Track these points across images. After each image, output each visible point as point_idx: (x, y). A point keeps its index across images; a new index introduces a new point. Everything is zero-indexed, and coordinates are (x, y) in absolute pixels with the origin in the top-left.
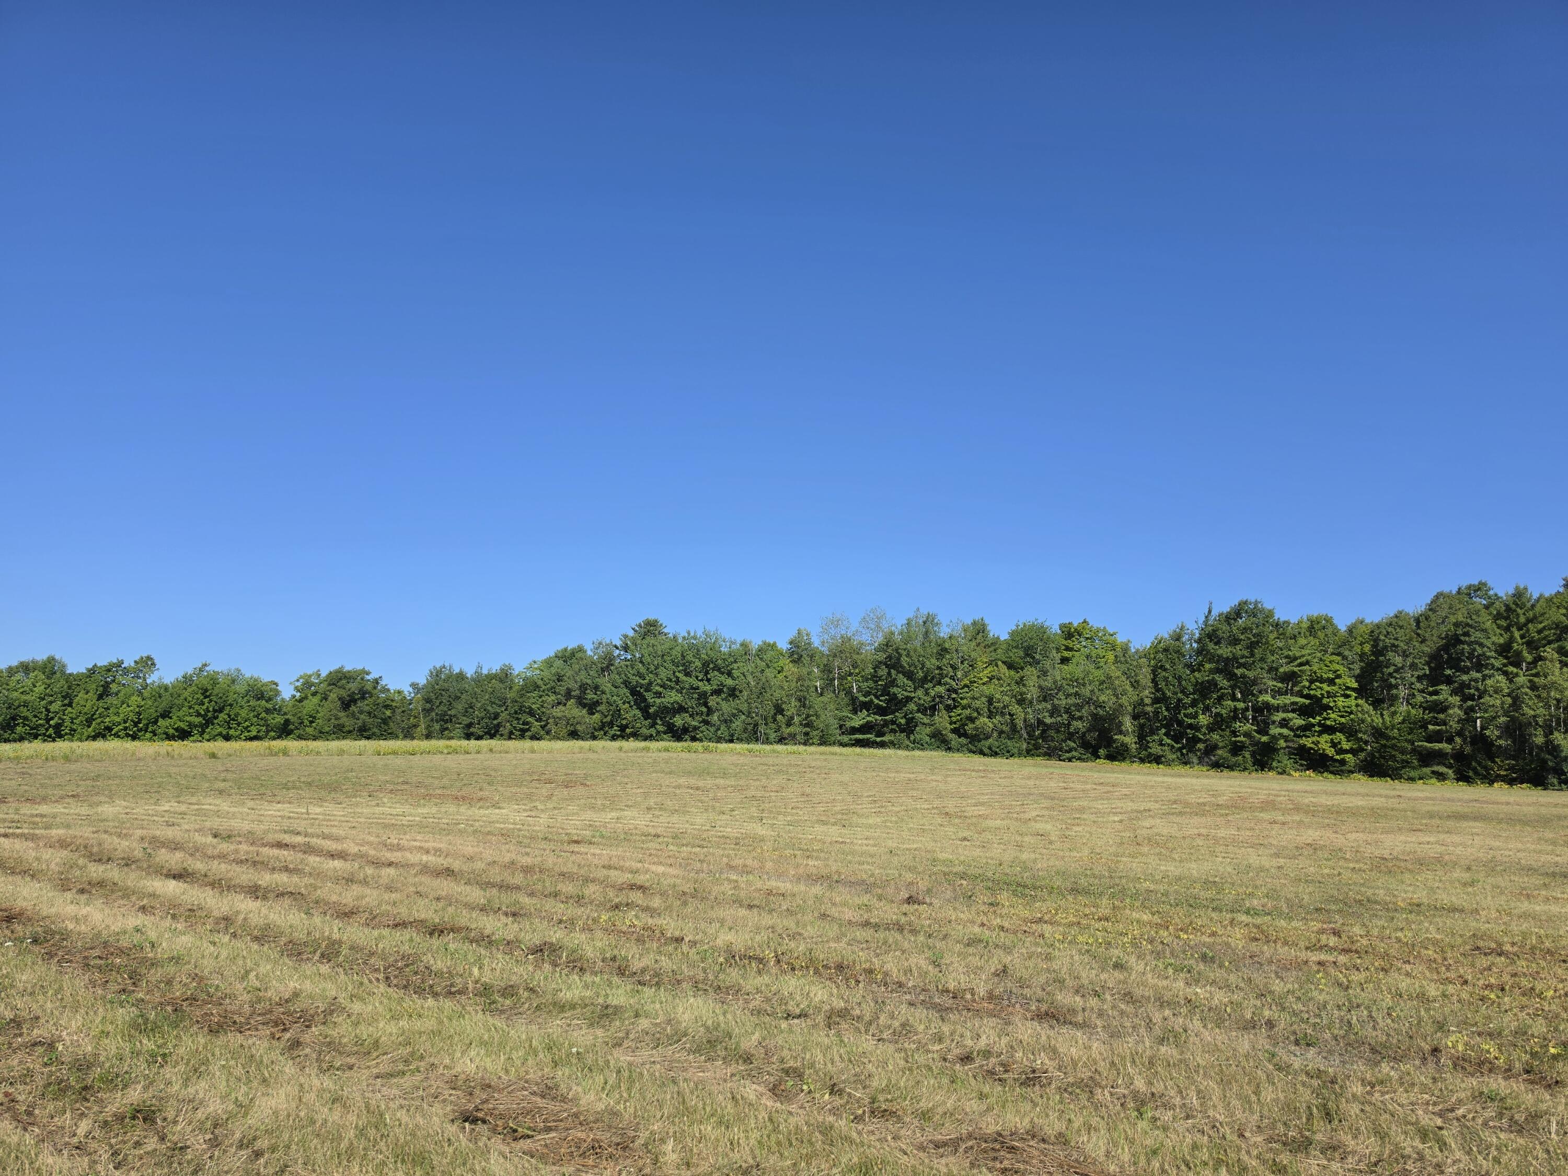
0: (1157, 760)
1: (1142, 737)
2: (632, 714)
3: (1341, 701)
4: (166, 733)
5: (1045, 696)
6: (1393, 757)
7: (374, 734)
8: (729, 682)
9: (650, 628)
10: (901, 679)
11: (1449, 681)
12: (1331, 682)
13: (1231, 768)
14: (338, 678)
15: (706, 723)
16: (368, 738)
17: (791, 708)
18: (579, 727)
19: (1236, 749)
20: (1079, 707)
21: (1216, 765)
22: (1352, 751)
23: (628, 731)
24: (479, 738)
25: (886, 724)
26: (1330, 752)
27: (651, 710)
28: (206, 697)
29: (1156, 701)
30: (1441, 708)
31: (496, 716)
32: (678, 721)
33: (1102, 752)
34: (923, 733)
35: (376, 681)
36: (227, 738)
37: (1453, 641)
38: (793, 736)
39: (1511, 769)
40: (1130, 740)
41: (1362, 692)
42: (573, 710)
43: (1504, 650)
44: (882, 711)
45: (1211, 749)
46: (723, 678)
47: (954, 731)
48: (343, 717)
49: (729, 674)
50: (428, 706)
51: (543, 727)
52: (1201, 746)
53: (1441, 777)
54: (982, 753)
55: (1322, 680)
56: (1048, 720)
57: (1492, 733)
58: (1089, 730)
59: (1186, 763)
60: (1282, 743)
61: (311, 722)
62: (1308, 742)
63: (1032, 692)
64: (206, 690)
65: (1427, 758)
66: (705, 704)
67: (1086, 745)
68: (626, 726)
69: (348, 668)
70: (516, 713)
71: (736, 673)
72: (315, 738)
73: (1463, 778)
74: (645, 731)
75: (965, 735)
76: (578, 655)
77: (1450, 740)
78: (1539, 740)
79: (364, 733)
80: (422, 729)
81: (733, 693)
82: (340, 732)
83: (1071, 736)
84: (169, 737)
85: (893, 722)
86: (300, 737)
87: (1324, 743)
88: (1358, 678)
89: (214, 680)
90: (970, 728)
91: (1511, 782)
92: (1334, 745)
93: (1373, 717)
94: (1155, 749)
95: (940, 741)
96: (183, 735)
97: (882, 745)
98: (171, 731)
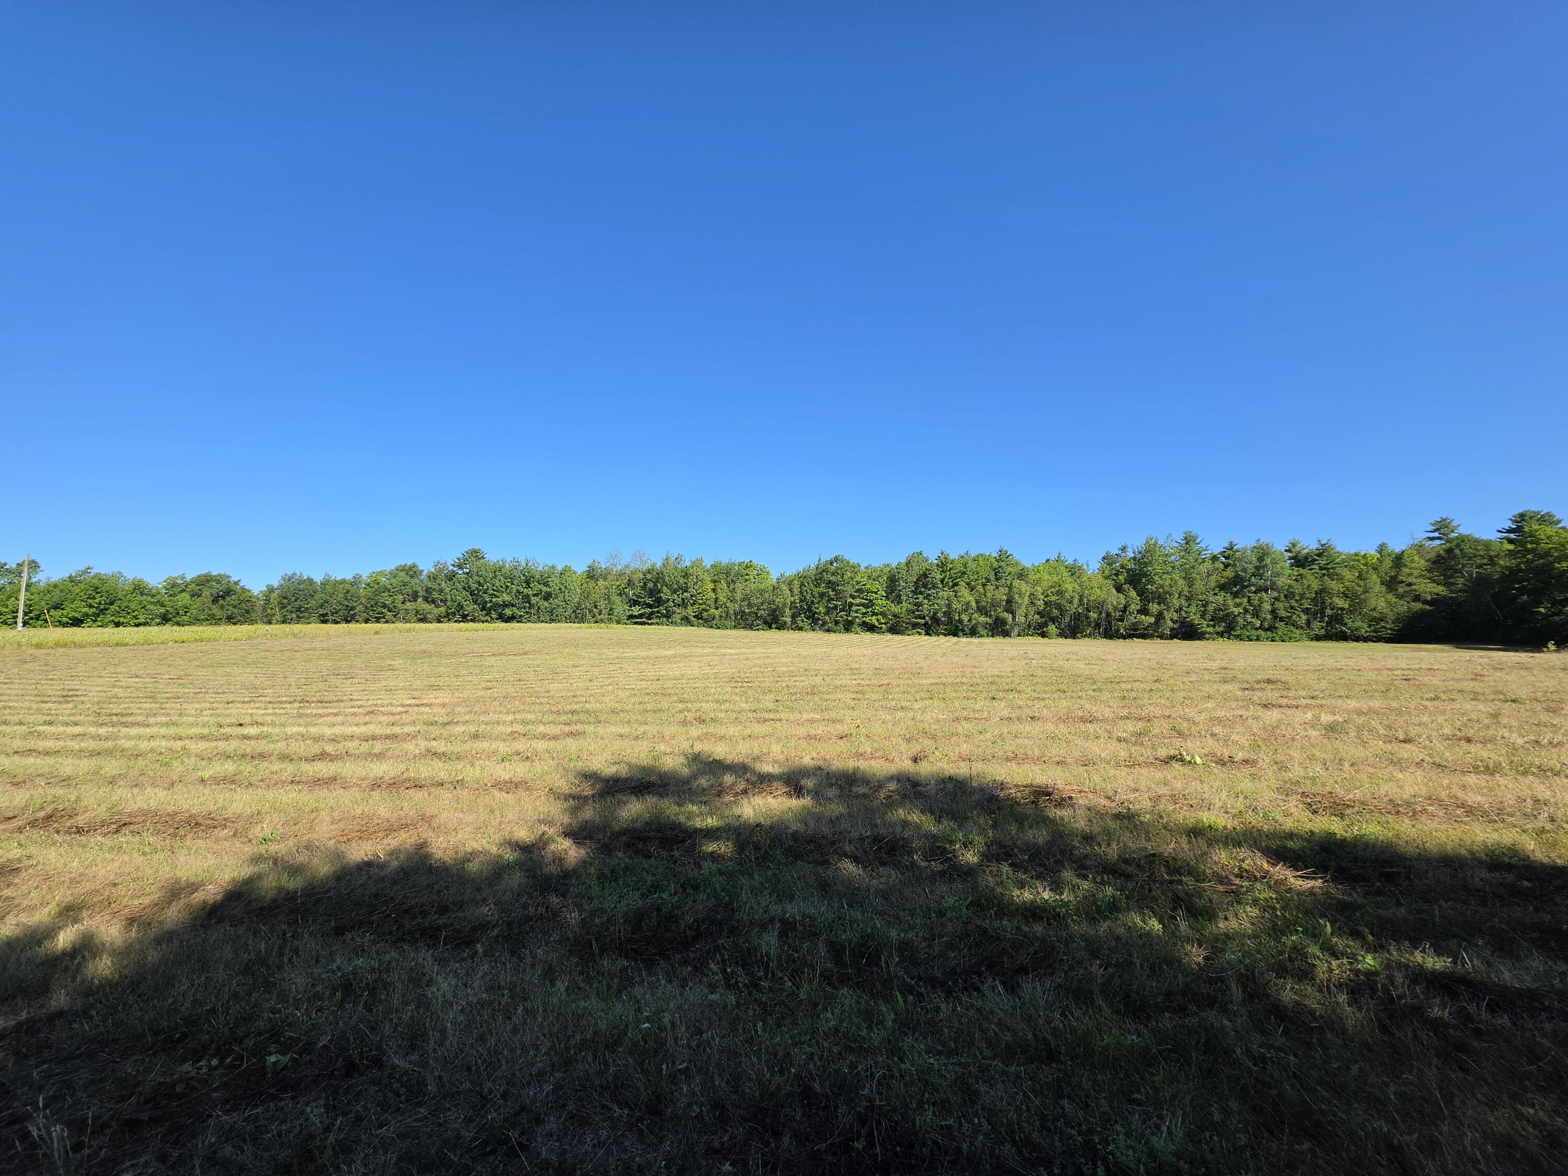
0: (801, 629)
1: (794, 617)
2: (470, 607)
3: (880, 602)
4: (60, 621)
5: (746, 598)
6: (902, 626)
7: (239, 621)
8: (545, 589)
9: (475, 554)
10: (665, 589)
11: (921, 593)
12: (876, 593)
13: (834, 632)
14: (204, 581)
15: (528, 613)
16: (235, 624)
17: (602, 604)
18: (429, 616)
19: (837, 623)
20: (762, 604)
21: (828, 631)
22: (885, 623)
23: (469, 618)
24: (336, 622)
25: (652, 613)
26: (877, 624)
27: (488, 605)
28: (98, 593)
29: (801, 601)
30: (920, 604)
31: (353, 608)
32: (508, 612)
33: (774, 626)
34: (677, 618)
35: (236, 583)
36: (118, 625)
37: (925, 575)
38: (602, 621)
39: (946, 629)
40: (788, 620)
41: (887, 598)
42: (421, 604)
43: (942, 581)
44: (650, 606)
45: (825, 623)
46: (541, 586)
47: (694, 617)
48: (215, 610)
49: (546, 584)
50: (285, 601)
51: (395, 616)
52: (820, 622)
53: (919, 634)
54: (711, 627)
55: (872, 592)
56: (747, 611)
57: (940, 615)
58: (769, 615)
59: (813, 630)
60: (857, 620)
61: (186, 612)
62: (867, 620)
63: (738, 596)
64: (97, 588)
65: (915, 626)
66: (529, 602)
67: (766, 623)
68: (468, 615)
69: (214, 573)
70: (372, 606)
71: (551, 584)
72: (190, 624)
73: (928, 634)
74: (482, 618)
75: (701, 618)
76: (414, 569)
77: (924, 618)
78: (957, 618)
79: (231, 620)
80: (278, 617)
81: (548, 596)
82: (213, 620)
83: (758, 618)
84: (64, 625)
85: (658, 612)
86: (178, 624)
87: (874, 620)
88: (886, 592)
89: (103, 580)
90: (705, 614)
91: (945, 635)
92: (878, 621)
93: (895, 609)
94: (801, 624)
95: (686, 621)
96: (77, 622)
97: (651, 624)
98: (65, 620)
